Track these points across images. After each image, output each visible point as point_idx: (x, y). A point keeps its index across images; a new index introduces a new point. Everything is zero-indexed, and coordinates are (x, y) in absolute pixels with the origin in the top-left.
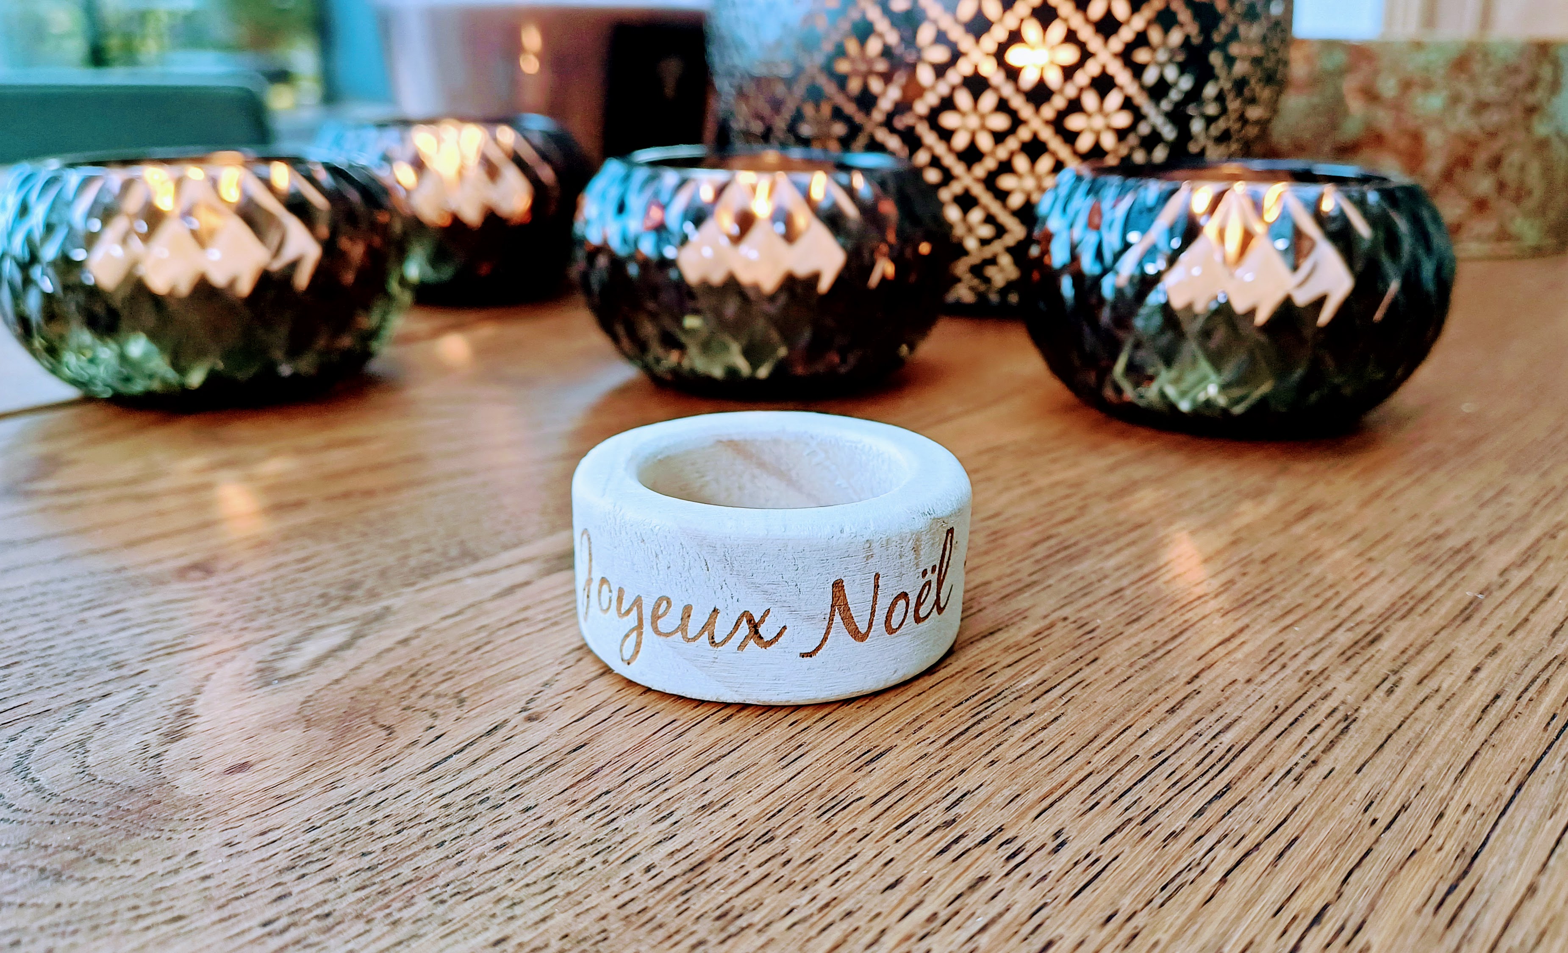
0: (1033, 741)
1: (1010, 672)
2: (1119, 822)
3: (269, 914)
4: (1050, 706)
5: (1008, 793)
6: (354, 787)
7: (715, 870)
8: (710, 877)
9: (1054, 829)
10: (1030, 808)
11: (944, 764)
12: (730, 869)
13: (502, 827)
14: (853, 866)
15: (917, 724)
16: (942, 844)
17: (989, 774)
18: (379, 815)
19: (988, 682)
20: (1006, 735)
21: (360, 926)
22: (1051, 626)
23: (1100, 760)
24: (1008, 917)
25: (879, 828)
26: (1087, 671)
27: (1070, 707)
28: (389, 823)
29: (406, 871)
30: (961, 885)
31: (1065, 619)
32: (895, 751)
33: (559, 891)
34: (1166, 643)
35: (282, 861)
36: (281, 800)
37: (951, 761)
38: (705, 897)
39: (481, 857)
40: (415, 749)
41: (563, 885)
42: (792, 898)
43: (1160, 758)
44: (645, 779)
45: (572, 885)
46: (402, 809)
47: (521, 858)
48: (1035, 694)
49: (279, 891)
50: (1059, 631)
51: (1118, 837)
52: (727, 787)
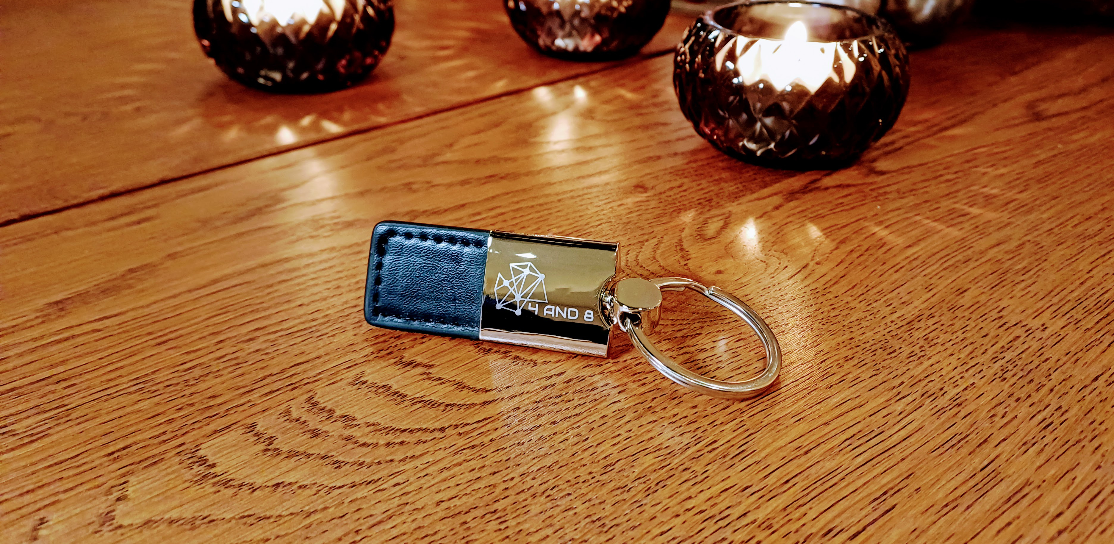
0: (1026, 291)
1: (1010, 262)
2: (1066, 323)
4: (1030, 278)
9: (1041, 323)
10: (1031, 315)
11: (992, 297)
12: (922, 324)
15: (976, 281)
16: (1000, 324)
17: (1011, 302)
19: (1002, 266)
20: (1014, 288)
22: (1023, 244)
23: (1055, 300)
24: (1030, 350)
25: (974, 316)
26: (1043, 264)
27: (1039, 280)
30: (1011, 338)
31: (1029, 241)
32: (971, 290)
34: (1076, 255)
37: (994, 295)
42: (948, 336)
43: (1079, 301)
48: (1023, 272)
50: (1028, 246)
51: (1066, 328)
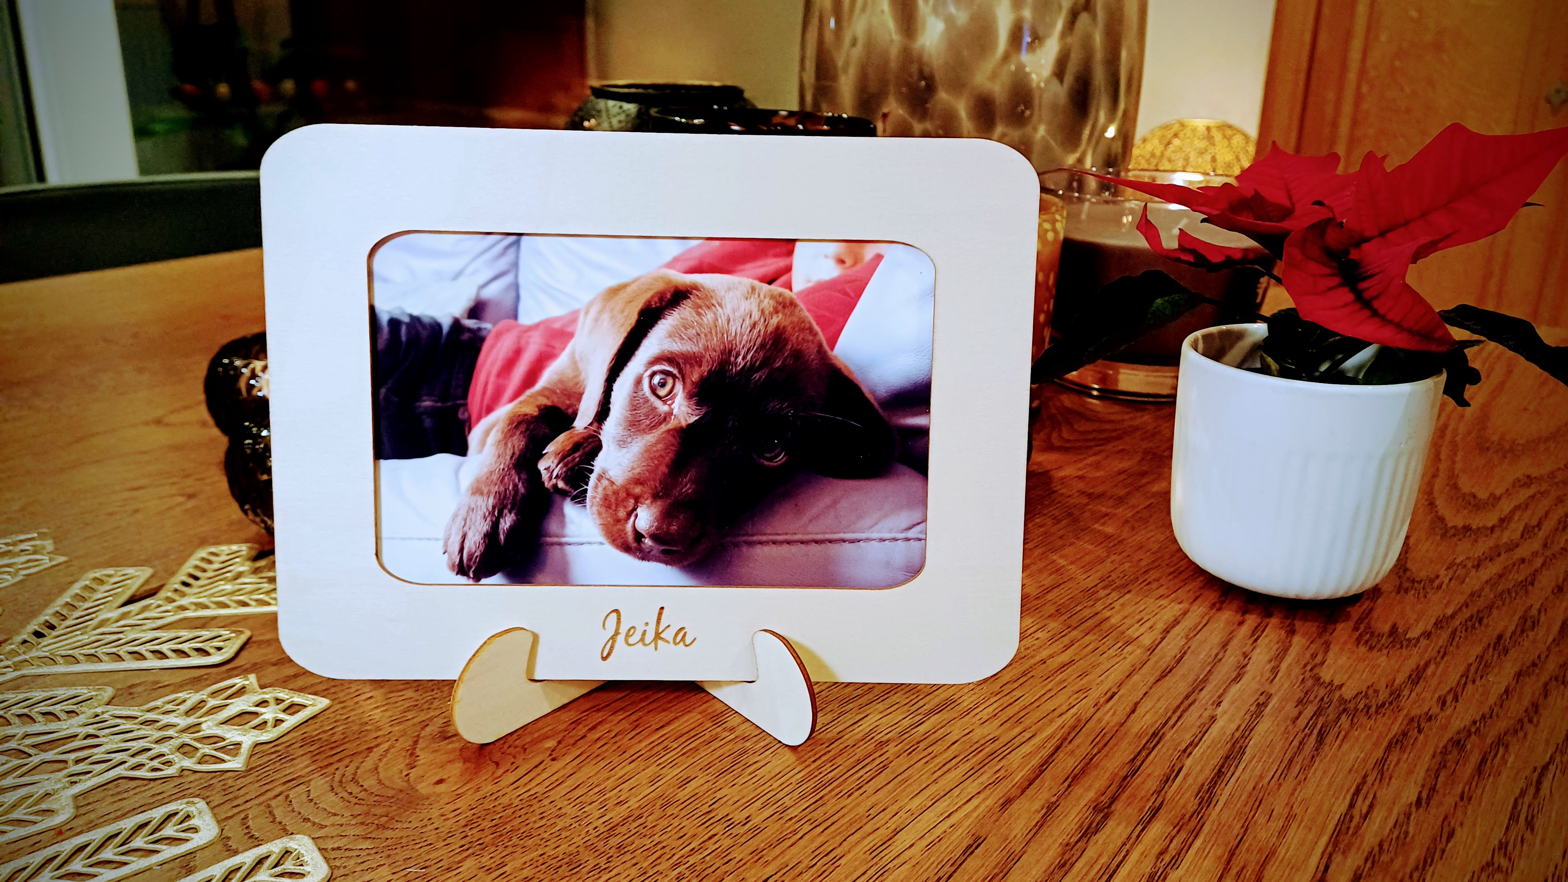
3: (463, 842)
5: (736, 799)
6: (486, 790)
7: (620, 829)
8: (617, 832)
13: (542, 810)
14: (669, 829)
18: (496, 803)
21: (493, 849)
28: (500, 807)
29: (508, 827)
33: (563, 836)
35: (463, 823)
36: (459, 796)
38: (614, 840)
39: (535, 822)
40: (508, 773)
41: (564, 834)
44: (597, 790)
45: (568, 833)
46: (505, 801)
47: (549, 823)
49: (463, 835)
52: (628, 795)
